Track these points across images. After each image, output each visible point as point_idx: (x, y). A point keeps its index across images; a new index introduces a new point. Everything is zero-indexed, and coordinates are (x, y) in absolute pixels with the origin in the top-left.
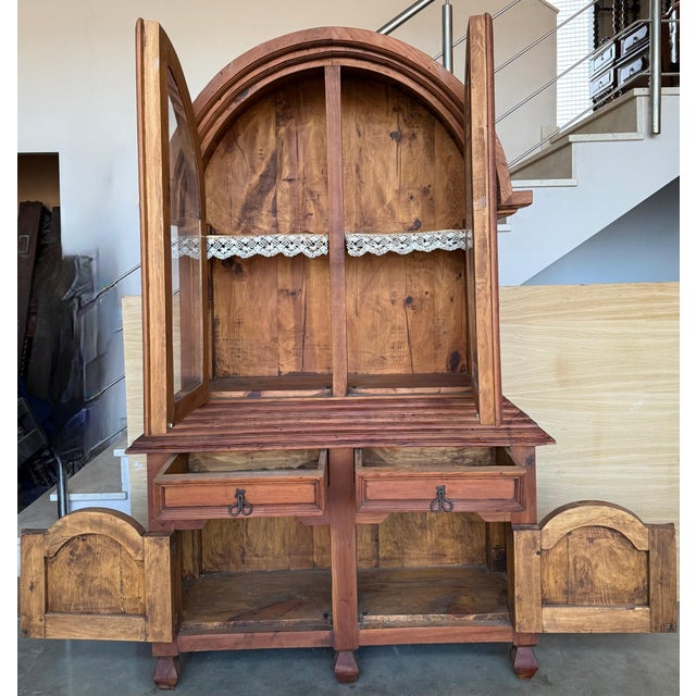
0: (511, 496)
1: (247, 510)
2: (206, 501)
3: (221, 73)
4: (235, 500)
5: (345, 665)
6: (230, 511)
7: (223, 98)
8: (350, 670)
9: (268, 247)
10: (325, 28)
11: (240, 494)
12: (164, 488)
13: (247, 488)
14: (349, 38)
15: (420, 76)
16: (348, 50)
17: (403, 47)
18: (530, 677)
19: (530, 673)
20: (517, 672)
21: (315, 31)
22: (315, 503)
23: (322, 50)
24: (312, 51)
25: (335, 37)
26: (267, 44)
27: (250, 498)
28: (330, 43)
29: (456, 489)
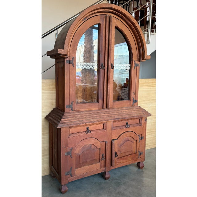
0: (138, 123)
4: (87, 130)
6: (86, 133)
8: (109, 176)
9: (88, 66)
12: (70, 129)
16: (114, 11)
19: (142, 167)
20: (140, 168)
23: (108, 10)
27: (90, 129)
29: (130, 122)
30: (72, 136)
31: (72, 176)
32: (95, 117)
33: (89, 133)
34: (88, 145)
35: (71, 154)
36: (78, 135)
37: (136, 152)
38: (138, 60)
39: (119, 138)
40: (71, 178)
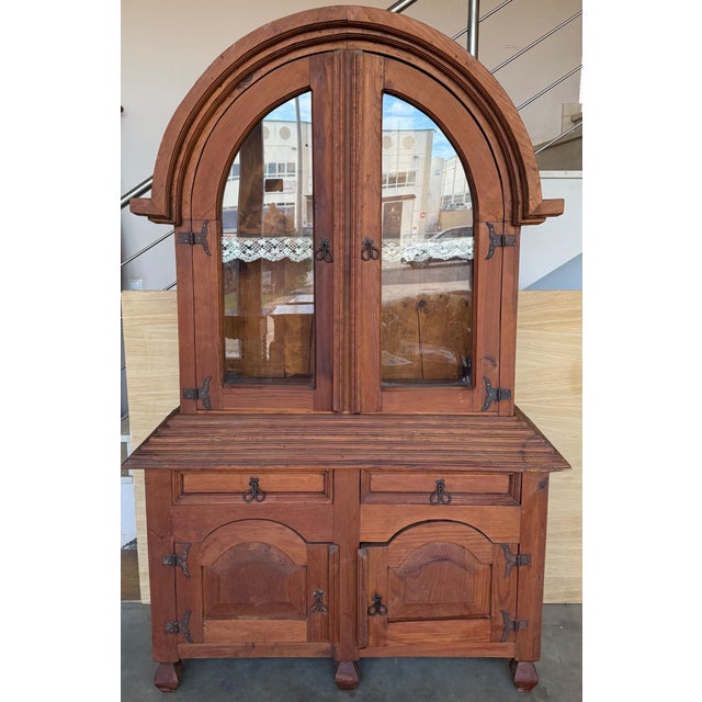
0: (506, 491)
1: (260, 497)
2: (222, 487)
3: (222, 56)
4: (250, 487)
5: (346, 674)
6: (245, 498)
7: (224, 85)
8: (350, 679)
9: (273, 251)
10: (340, 7)
11: (254, 482)
12: (182, 475)
13: (261, 477)
14: (366, 20)
15: (445, 64)
16: (365, 32)
17: (426, 31)
18: (529, 690)
19: (530, 686)
20: (517, 685)
21: (329, 9)
22: (323, 493)
23: (336, 32)
24: (325, 33)
25: (352, 18)
26: (274, 25)
27: (263, 486)
28: (346, 24)
29: (455, 483)
30: (186, 501)
31: (191, 641)
32: (278, 442)
33: (254, 502)
34: (256, 545)
35: (184, 564)
36: (212, 501)
37: (490, 614)
38: (507, 218)
39: (394, 541)
40: (188, 645)
